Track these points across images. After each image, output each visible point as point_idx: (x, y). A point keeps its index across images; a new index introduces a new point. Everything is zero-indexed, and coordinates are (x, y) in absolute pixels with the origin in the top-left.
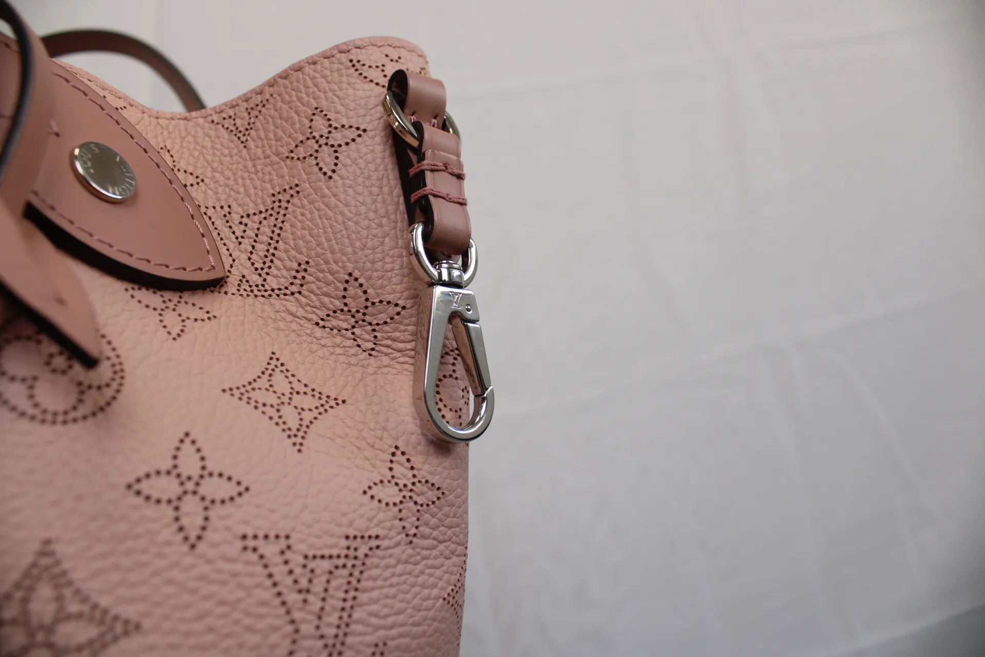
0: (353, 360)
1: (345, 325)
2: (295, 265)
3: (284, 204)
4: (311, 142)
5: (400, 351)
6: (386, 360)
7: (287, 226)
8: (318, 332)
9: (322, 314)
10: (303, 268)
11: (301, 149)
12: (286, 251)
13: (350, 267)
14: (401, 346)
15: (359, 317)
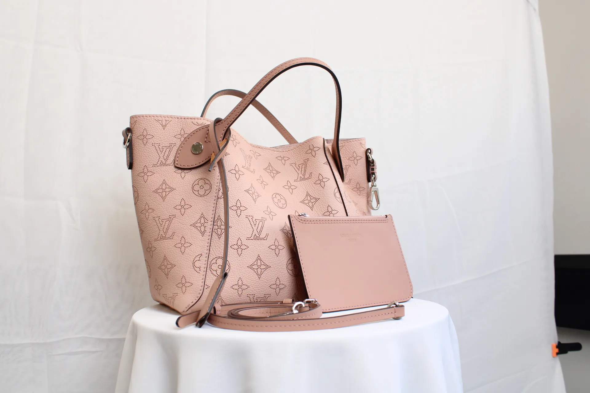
0: (357, 196)
1: (356, 190)
2: (349, 179)
3: (348, 168)
4: (353, 158)
5: (363, 195)
6: (361, 197)
7: (348, 172)
8: (352, 191)
9: (353, 188)
10: (350, 180)
11: (351, 158)
12: (348, 177)
13: (358, 181)
14: (363, 194)
15: (358, 189)
